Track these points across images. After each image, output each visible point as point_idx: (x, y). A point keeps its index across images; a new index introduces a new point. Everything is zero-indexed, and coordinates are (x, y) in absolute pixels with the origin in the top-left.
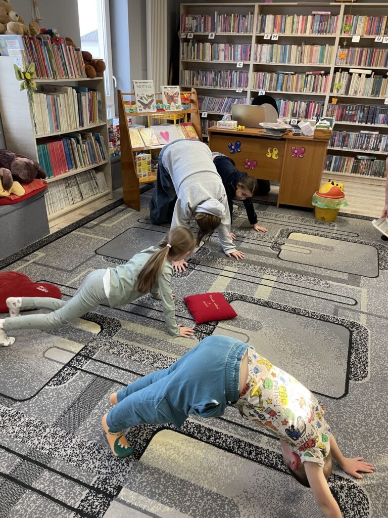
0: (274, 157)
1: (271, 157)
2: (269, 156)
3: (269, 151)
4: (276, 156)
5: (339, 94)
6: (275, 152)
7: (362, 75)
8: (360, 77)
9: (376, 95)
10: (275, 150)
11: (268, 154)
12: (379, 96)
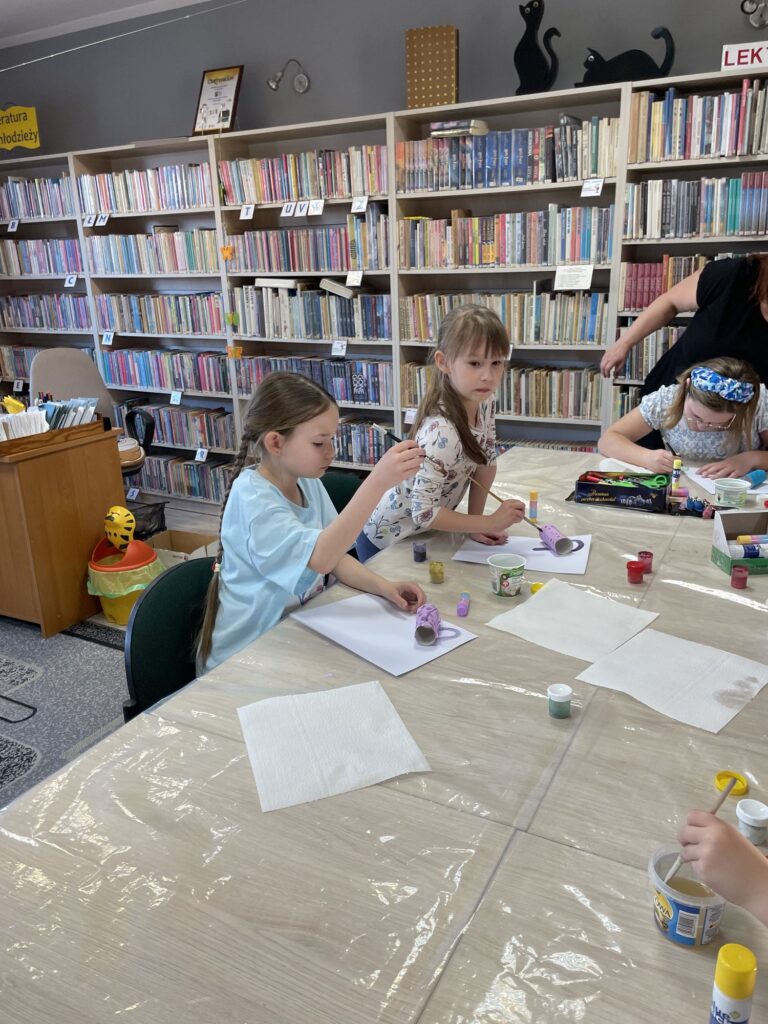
5: (249, 335)
7: (280, 291)
8: (278, 295)
9: (315, 334)
12: (321, 338)
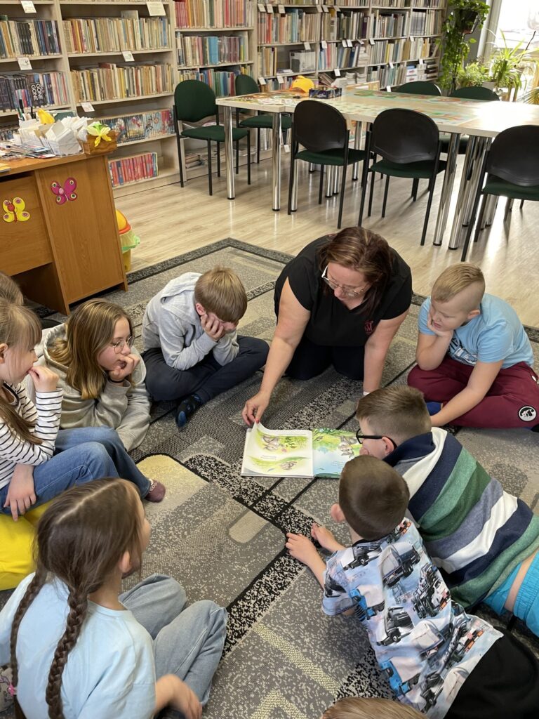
0: (21, 218)
1: (16, 220)
2: (10, 219)
3: (5, 208)
4: (25, 215)
6: (20, 206)
10: (18, 202)
11: (7, 217)
